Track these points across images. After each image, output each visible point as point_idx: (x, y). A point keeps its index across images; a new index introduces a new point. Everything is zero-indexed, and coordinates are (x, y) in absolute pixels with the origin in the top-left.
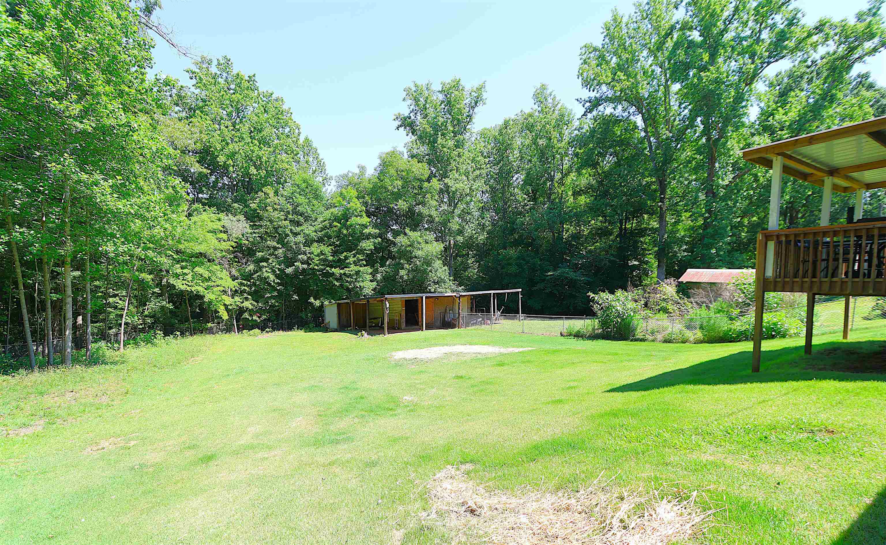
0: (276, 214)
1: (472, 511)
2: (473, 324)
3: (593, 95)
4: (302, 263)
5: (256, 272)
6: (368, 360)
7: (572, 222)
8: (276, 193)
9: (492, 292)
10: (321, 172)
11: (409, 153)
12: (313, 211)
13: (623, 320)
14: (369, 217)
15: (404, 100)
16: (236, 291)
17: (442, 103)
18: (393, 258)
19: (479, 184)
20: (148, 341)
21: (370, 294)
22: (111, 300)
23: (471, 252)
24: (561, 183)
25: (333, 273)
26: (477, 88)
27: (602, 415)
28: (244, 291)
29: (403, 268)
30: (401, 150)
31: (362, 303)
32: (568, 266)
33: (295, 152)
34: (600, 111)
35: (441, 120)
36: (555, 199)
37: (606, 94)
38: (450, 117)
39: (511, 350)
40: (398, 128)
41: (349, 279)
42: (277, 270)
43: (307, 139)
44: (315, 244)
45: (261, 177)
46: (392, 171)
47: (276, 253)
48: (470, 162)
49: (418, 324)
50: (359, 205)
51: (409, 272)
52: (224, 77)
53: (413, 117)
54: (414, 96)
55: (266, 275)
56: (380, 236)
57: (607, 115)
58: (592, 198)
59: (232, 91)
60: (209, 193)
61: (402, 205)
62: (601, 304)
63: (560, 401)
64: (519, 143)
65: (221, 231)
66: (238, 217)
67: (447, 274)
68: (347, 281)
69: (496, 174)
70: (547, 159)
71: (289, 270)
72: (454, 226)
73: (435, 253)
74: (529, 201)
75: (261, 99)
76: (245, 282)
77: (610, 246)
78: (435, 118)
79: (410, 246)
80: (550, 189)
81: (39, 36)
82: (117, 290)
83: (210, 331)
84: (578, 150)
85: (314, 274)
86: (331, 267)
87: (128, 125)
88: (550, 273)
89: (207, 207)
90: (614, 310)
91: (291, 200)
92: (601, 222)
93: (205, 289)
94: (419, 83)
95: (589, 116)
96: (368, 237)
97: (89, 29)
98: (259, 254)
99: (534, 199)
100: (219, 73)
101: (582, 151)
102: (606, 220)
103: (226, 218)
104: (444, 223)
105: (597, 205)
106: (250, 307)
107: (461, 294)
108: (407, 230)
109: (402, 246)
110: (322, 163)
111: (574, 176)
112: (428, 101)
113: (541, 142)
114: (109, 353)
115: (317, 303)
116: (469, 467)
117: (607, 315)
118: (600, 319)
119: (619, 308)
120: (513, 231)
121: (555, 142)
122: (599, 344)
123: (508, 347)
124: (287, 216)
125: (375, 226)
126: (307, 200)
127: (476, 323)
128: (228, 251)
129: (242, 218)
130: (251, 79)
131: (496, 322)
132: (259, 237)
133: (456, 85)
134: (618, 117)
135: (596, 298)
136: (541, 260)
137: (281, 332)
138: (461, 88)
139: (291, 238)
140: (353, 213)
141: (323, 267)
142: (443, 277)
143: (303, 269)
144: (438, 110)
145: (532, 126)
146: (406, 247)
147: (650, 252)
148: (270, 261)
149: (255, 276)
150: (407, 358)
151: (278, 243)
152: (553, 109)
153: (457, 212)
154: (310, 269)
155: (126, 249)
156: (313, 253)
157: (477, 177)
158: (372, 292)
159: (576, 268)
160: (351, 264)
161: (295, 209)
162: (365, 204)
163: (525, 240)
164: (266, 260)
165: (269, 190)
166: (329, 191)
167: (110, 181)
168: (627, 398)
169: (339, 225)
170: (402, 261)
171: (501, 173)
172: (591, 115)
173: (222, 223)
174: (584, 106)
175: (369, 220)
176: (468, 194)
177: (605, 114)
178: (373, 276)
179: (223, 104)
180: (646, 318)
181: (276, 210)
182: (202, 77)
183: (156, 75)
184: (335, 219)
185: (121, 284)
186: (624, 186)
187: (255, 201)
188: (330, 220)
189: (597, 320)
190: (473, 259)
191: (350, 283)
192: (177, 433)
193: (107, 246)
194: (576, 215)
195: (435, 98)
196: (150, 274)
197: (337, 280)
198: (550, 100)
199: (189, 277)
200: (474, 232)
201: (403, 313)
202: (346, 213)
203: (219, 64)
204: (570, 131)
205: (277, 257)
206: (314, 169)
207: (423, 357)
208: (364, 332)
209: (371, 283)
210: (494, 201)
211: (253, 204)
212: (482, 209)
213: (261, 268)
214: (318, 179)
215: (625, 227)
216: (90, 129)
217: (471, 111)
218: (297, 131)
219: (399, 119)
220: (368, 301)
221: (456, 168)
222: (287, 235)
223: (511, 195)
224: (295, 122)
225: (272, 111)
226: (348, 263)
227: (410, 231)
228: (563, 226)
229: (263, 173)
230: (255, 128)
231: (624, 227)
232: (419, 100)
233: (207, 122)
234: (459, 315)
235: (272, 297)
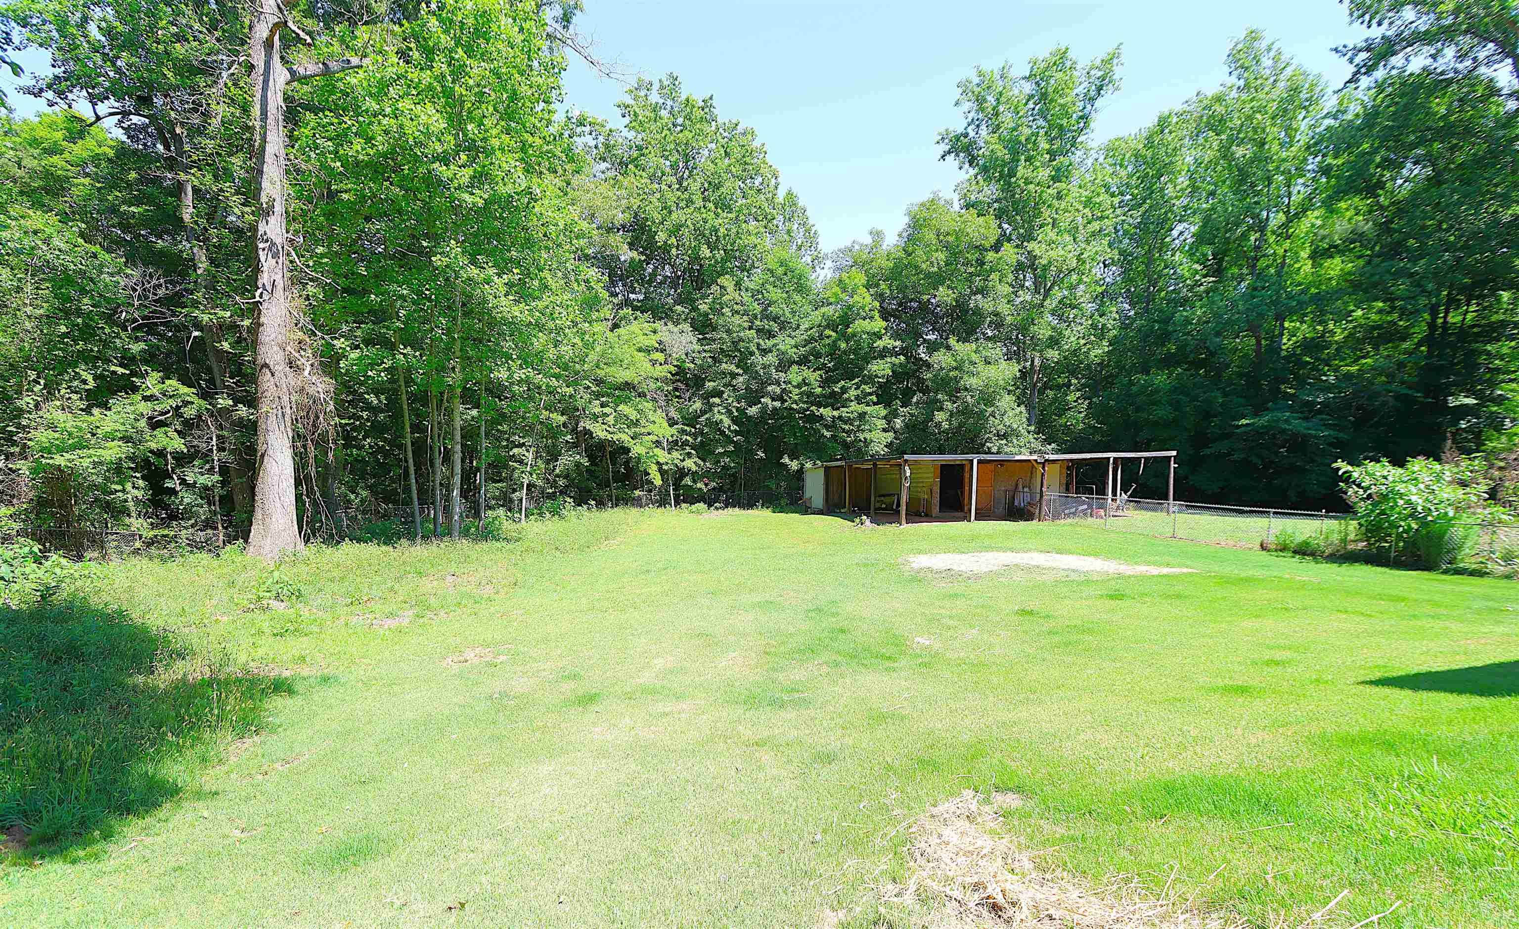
0: (737, 319)
1: (995, 908)
2: (1068, 515)
3: (1376, 33)
4: (773, 400)
5: (703, 413)
6: (866, 565)
7: (1305, 315)
8: (738, 285)
9: (1112, 455)
10: (810, 247)
11: (962, 201)
12: (793, 312)
13: (1424, 524)
14: (885, 319)
15: (957, 104)
16: (676, 442)
17: (1028, 100)
18: (925, 391)
19: (1100, 248)
20: (555, 512)
21: (882, 453)
22: (516, 451)
23: (1074, 381)
24: (1284, 232)
25: (821, 417)
26: (1103, 61)
27: (1353, 741)
28: (685, 443)
29: (941, 409)
30: (948, 198)
31: (865, 467)
32: (1291, 406)
33: (769, 217)
34: (1393, 68)
35: (1027, 131)
36: (1268, 267)
37: (1414, 25)
38: (1044, 124)
39: (1142, 569)
40: (943, 157)
41: (847, 427)
42: (734, 410)
43: (790, 193)
44: (795, 368)
45: (716, 261)
46: (931, 236)
47: (734, 382)
48: (1081, 208)
49: (962, 510)
50: (868, 299)
51: (951, 416)
52: (668, 107)
53: (972, 134)
54: (976, 93)
55: (718, 417)
56: (904, 351)
57: (1411, 75)
58: (1361, 262)
59: (679, 128)
60: (643, 291)
61: (944, 295)
62: (1369, 488)
63: (1243, 690)
64: (1189, 160)
65: (657, 350)
66: (680, 326)
67: (1024, 420)
68: (844, 430)
69: (1135, 227)
70: (1253, 185)
71: (753, 411)
72: (1043, 329)
73: (1001, 382)
74: (1205, 276)
75: (721, 134)
76: (688, 429)
77: (1401, 365)
78: (1014, 129)
79: (956, 368)
80: (1257, 248)
81: (427, 77)
82: (523, 437)
83: (637, 503)
84: (1329, 160)
85: (791, 417)
86: (819, 405)
87: (528, 192)
88: (1244, 422)
89: (638, 313)
90: (1401, 502)
91: (760, 296)
92: (1380, 311)
93: (632, 438)
94: (986, 67)
95: (1365, 81)
96: (883, 354)
97: (485, 57)
98: (710, 385)
99: (1218, 271)
100: (661, 101)
101: (1340, 161)
102: (1393, 308)
103: (664, 328)
104: (1023, 328)
105: (1372, 275)
106: (694, 468)
107: (1047, 457)
108: (952, 341)
109: (942, 369)
110: (813, 232)
111: (1317, 218)
112: (1003, 99)
113: (1240, 152)
114: (507, 525)
115: (794, 465)
116: (1012, 801)
117: (1383, 513)
118: (1363, 521)
119: (1414, 498)
120: (1165, 337)
121: (1275, 147)
122: (1356, 573)
123: (1136, 563)
124: (752, 323)
125: (896, 336)
126: (785, 295)
127: (1074, 514)
128: (665, 381)
129: (687, 327)
130: (707, 104)
131: (1117, 514)
132: (710, 357)
133: (1060, 60)
134: (1442, 73)
135: (1355, 475)
136: (1225, 395)
137: (737, 509)
138: (1068, 64)
139: (758, 359)
140: (858, 314)
141: (805, 406)
142: (1015, 426)
143: (775, 409)
144: (1021, 114)
145: (1220, 121)
146: (950, 370)
147: (1513, 376)
148: (725, 396)
149: (702, 419)
150: (935, 567)
151: (738, 367)
152: (1272, 79)
153: (1051, 304)
154: (786, 408)
155: (523, 376)
156: (790, 383)
157: (1093, 234)
158: (886, 450)
159: (1308, 410)
160: (852, 401)
161: (765, 309)
162: (880, 297)
163: (1192, 355)
164: (720, 394)
165: (727, 281)
166: (821, 278)
167: (505, 276)
168: (1425, 707)
169: (834, 334)
170: (939, 396)
171: (1145, 224)
172: (1370, 79)
173: (657, 337)
174: (1351, 62)
175: (884, 324)
176: (1074, 270)
177: (1407, 73)
178: (889, 423)
179: (666, 150)
180: (1490, 525)
181: (737, 312)
182: (637, 110)
183: (567, 112)
184: (828, 324)
185: (528, 430)
186: (1447, 230)
187: (706, 301)
188: (820, 326)
189: (1355, 522)
190: (1078, 394)
191: (848, 432)
192: (559, 652)
193: (499, 372)
194: (1317, 299)
195: (1016, 92)
196: (562, 414)
197: (827, 427)
198: (1267, 62)
199: (611, 420)
200: (1082, 342)
201: (937, 489)
202: (846, 314)
203: (662, 87)
204: (1313, 122)
205: (735, 390)
206: (799, 243)
207: (963, 568)
208: (864, 517)
209: (884, 434)
210: (1127, 279)
211: (704, 305)
212: (1104, 297)
213: (711, 406)
214: (804, 259)
215: (1445, 322)
216: (481, 203)
217: (1089, 107)
218: (773, 181)
219: (947, 141)
220: (875, 465)
221: (1051, 221)
222: (752, 354)
223: (1166, 267)
224: (771, 166)
225: (737, 153)
226: (846, 400)
227: (958, 342)
228: (1282, 325)
229: (719, 255)
230: (710, 183)
231: (1440, 321)
232: (985, 100)
233: (643, 181)
234: (1041, 496)
235: (725, 453)
